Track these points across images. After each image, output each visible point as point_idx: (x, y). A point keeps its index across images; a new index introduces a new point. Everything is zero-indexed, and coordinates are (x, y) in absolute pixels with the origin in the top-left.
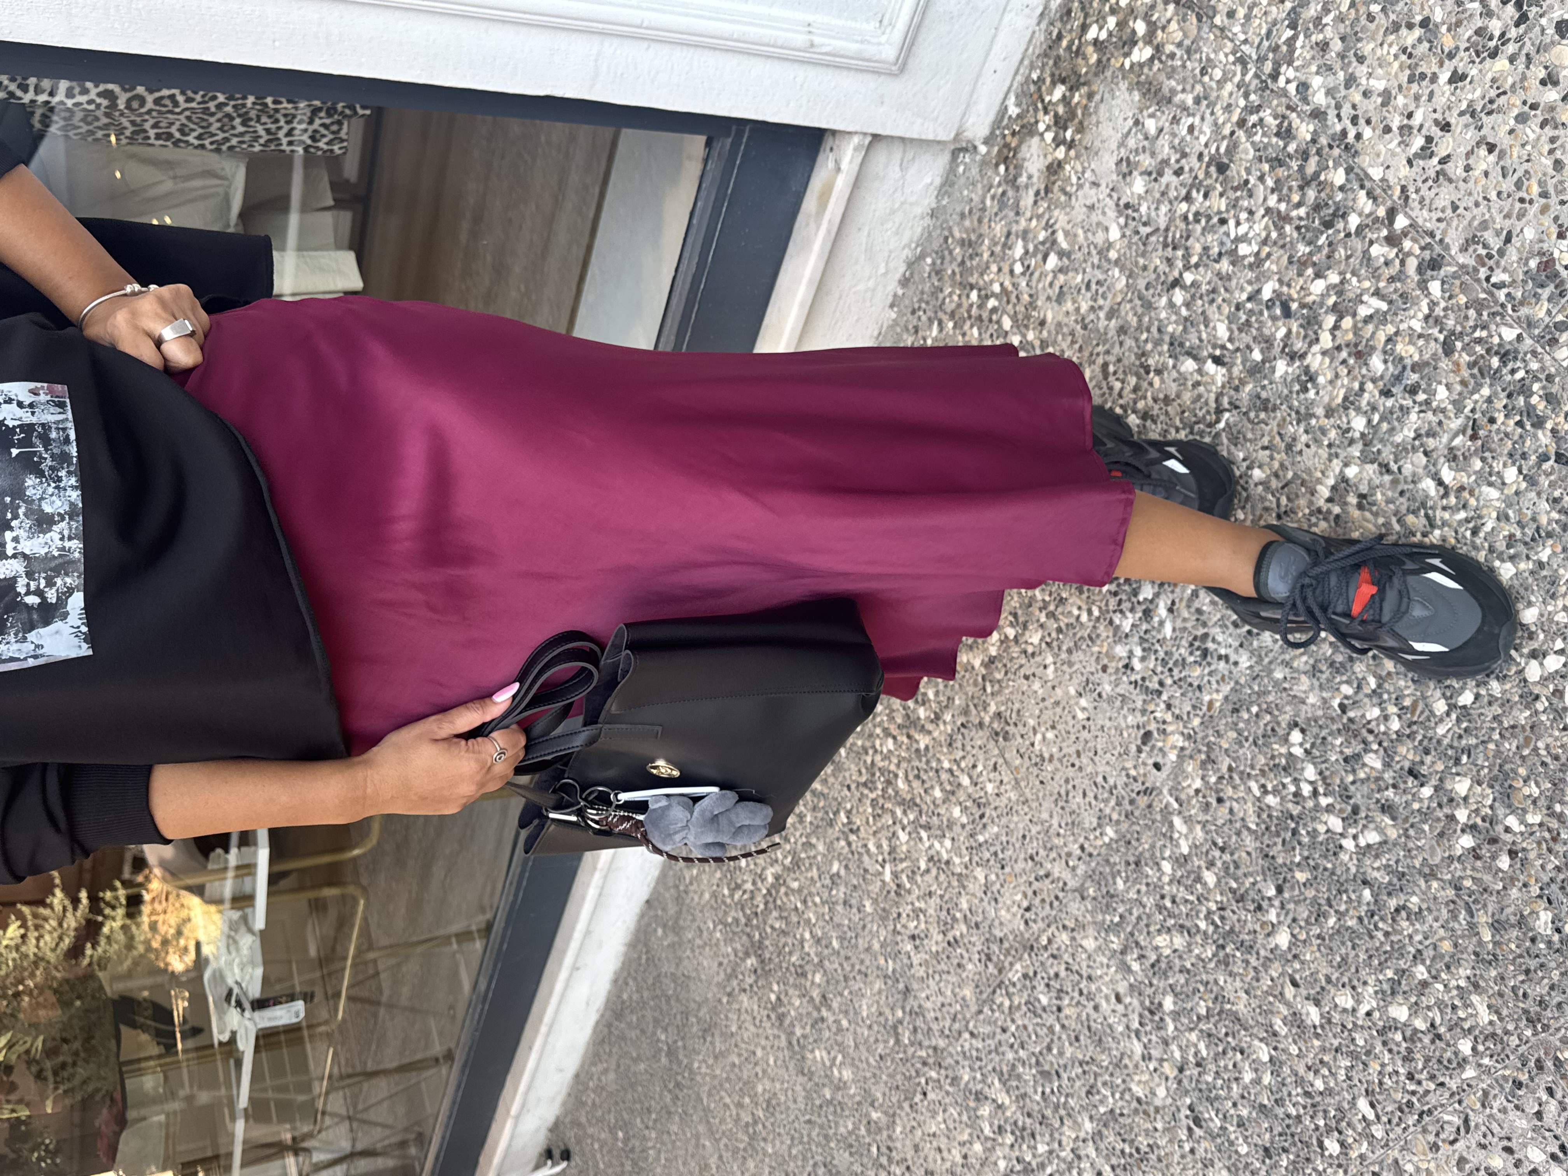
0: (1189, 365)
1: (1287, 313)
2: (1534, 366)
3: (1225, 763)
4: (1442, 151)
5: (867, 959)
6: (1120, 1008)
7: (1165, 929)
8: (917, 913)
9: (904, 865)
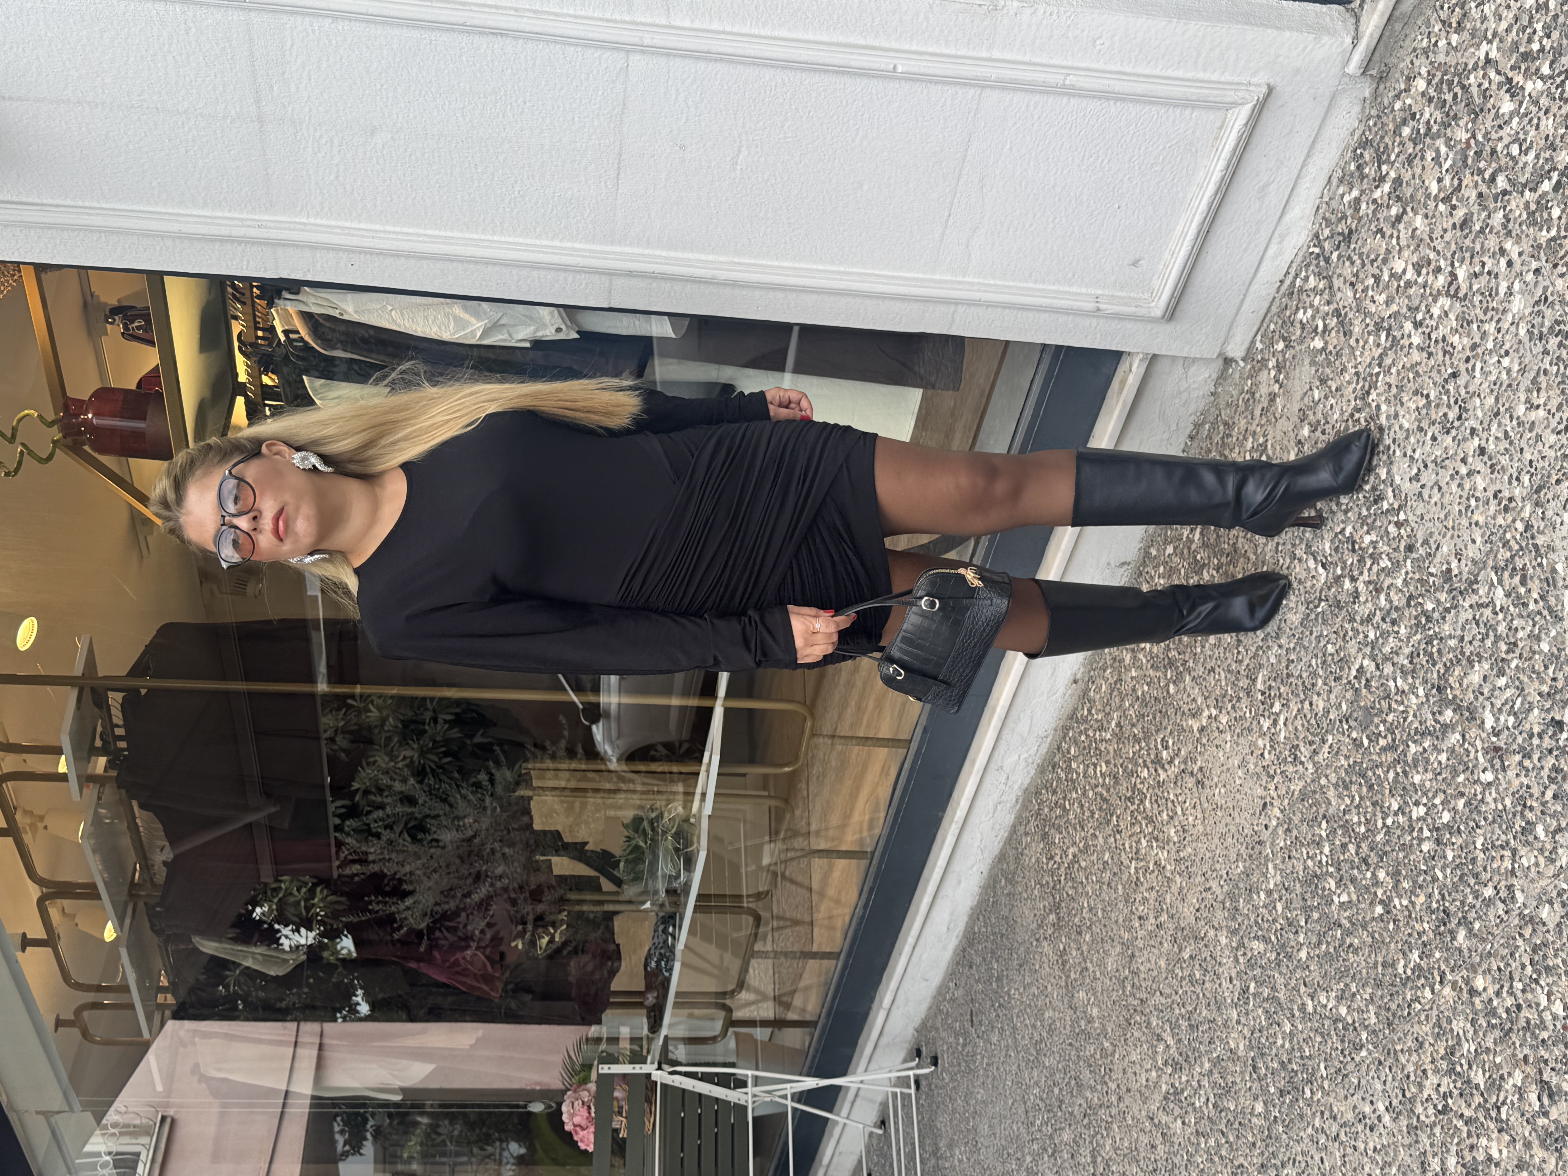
0: (1311, 564)
1: (1354, 551)
2: (1437, 630)
3: (1295, 832)
4: (1424, 479)
5: (1115, 927)
6: (1231, 986)
7: (1256, 938)
8: (1145, 900)
9: (1142, 864)
